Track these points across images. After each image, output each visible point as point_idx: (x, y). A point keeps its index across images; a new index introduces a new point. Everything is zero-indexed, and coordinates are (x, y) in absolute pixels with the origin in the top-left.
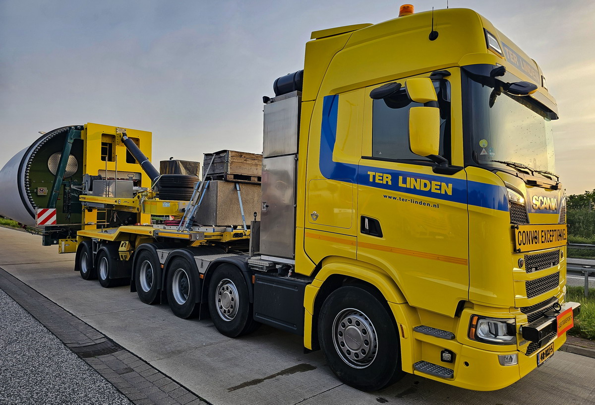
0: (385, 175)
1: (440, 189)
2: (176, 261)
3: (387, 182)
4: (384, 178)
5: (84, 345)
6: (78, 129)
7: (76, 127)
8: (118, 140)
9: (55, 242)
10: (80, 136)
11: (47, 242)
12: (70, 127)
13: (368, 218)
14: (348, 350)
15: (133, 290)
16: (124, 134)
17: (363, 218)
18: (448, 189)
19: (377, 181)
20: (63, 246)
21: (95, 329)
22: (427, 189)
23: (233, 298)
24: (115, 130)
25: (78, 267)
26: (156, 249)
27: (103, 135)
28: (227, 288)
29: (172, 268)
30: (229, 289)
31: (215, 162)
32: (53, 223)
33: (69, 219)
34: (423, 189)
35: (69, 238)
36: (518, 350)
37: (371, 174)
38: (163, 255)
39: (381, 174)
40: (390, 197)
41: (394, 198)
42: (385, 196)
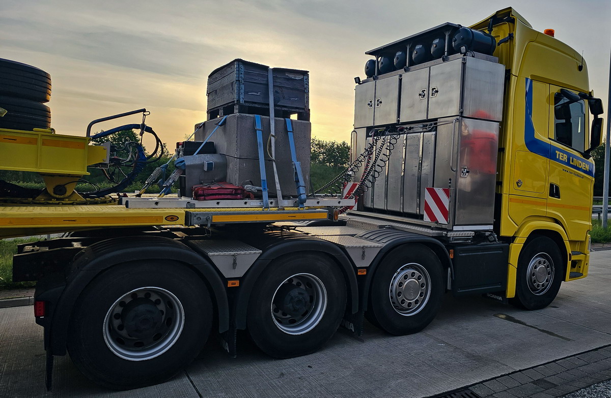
17: (551, 185)
22: (581, 167)
23: (423, 284)
28: (413, 276)
34: (579, 166)
39: (562, 154)
40: (565, 171)
41: (567, 171)
42: (563, 170)
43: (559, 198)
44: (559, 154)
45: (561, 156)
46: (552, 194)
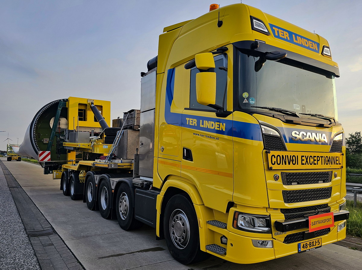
0: (194, 120)
1: (219, 127)
2: (103, 182)
3: (195, 124)
4: (194, 121)
5: (37, 230)
6: (65, 101)
7: (64, 100)
8: (88, 107)
9: (51, 172)
10: (66, 105)
11: (46, 172)
12: (60, 100)
13: (186, 149)
14: (176, 237)
15: (84, 202)
16: (92, 103)
17: (184, 149)
18: (223, 127)
19: (190, 124)
20: (55, 175)
21: (49, 222)
22: (213, 128)
23: (126, 205)
24: (87, 101)
25: (62, 188)
26: (94, 174)
27: (80, 104)
28: (124, 199)
29: (101, 186)
30: (125, 199)
31: (128, 118)
32: (48, 160)
33: (59, 157)
34: (212, 128)
35: (59, 170)
36: (272, 238)
37: (188, 119)
38: (97, 178)
39: (192, 119)
40: (196, 134)
41: (198, 135)
42: (194, 134)
43: (192, 160)
44: (189, 121)
45: (191, 122)
46: (184, 158)
